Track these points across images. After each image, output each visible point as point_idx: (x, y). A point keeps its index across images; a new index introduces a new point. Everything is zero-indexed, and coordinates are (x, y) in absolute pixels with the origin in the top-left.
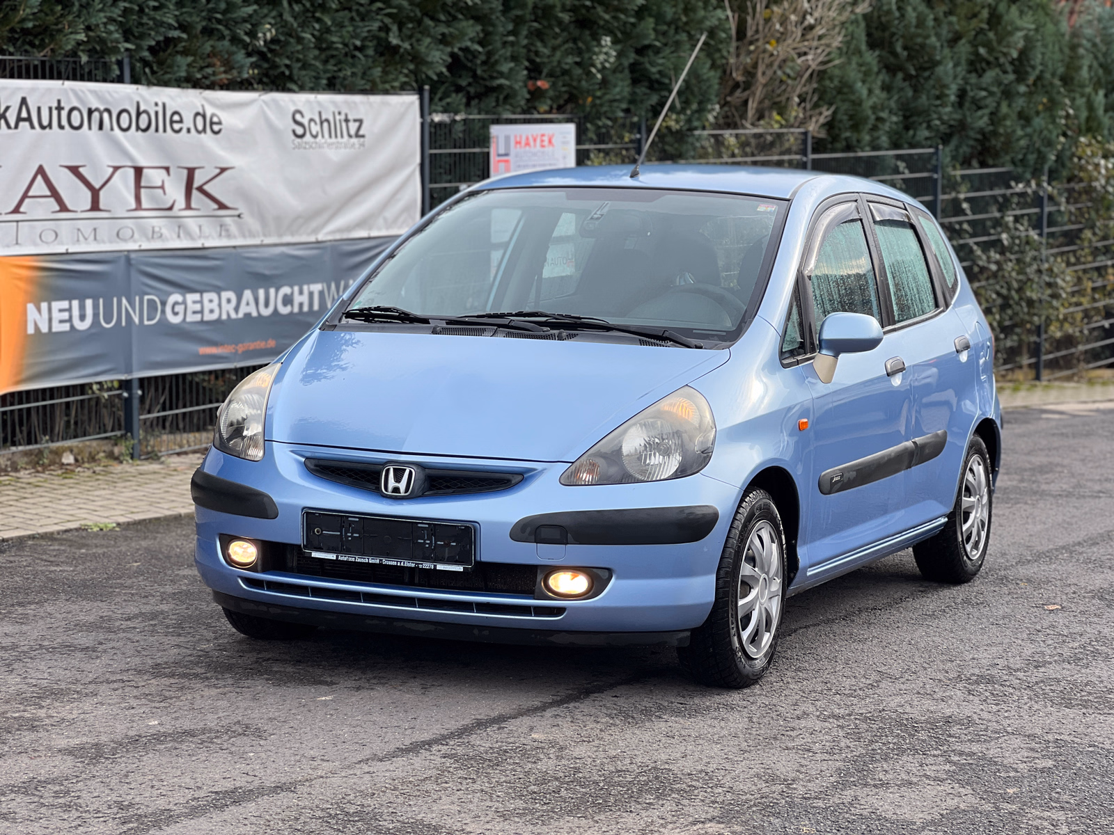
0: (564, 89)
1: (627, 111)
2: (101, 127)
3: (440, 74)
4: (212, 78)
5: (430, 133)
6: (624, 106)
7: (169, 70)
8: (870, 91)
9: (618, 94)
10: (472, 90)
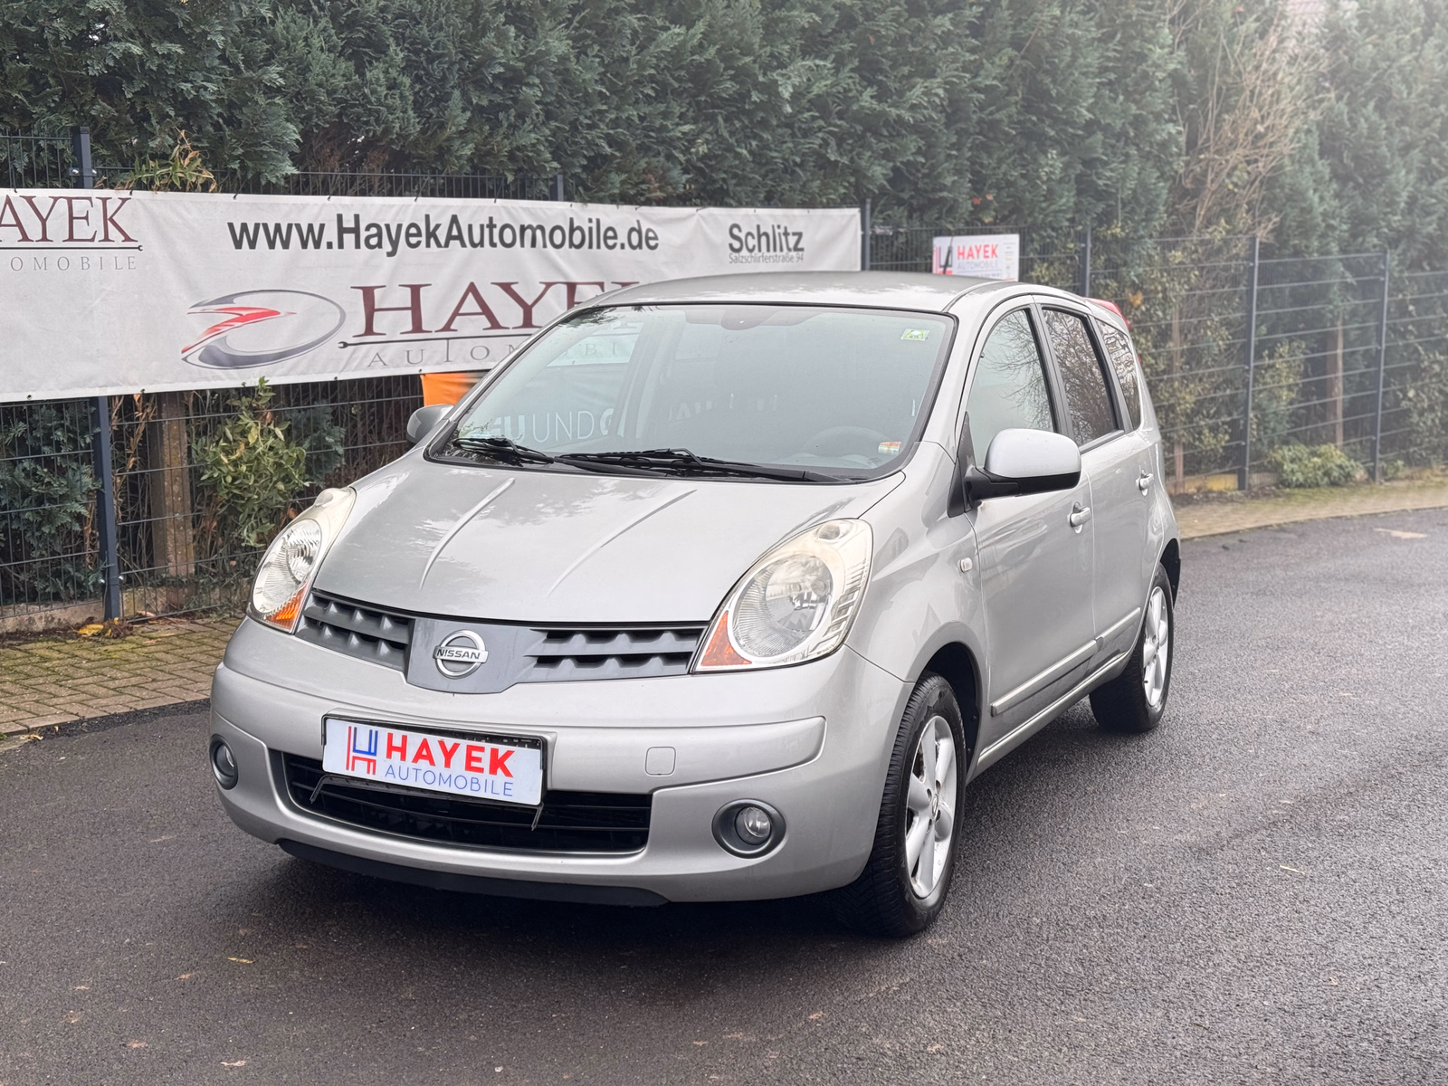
0: (1008, 200)
1: (1072, 220)
2: (533, 244)
3: (881, 187)
4: (648, 195)
5: (871, 246)
6: (1069, 216)
7: (603, 187)
8: (1322, 199)
9: (1064, 205)
10: (914, 202)
